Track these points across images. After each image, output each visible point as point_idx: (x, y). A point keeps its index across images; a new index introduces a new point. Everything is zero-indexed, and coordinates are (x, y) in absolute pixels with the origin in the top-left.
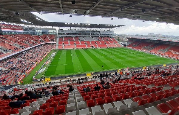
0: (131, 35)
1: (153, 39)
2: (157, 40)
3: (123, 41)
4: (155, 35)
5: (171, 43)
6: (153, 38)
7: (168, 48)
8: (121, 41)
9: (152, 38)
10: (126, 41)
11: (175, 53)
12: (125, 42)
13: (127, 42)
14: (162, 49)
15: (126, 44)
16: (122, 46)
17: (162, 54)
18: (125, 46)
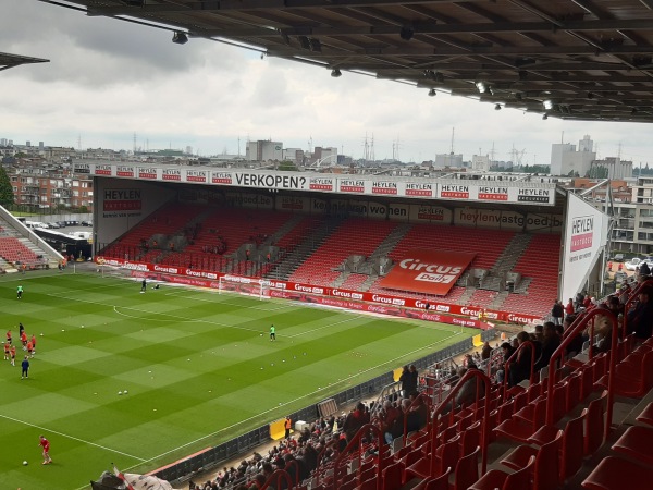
0: (119, 156)
1: (280, 186)
2: (307, 187)
3: (51, 211)
4: (292, 157)
5: (397, 211)
6: (282, 174)
7: (388, 247)
8: (35, 210)
9: (274, 174)
10: (84, 210)
11: (435, 278)
12: (73, 218)
13: (88, 218)
14: (357, 259)
15: (88, 235)
16: (55, 258)
17: (368, 296)
18: (77, 250)
